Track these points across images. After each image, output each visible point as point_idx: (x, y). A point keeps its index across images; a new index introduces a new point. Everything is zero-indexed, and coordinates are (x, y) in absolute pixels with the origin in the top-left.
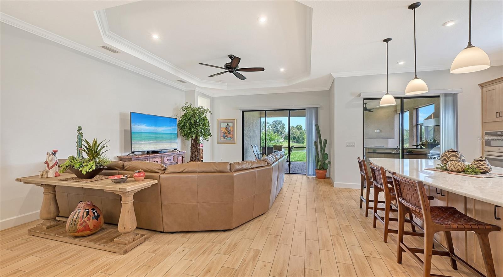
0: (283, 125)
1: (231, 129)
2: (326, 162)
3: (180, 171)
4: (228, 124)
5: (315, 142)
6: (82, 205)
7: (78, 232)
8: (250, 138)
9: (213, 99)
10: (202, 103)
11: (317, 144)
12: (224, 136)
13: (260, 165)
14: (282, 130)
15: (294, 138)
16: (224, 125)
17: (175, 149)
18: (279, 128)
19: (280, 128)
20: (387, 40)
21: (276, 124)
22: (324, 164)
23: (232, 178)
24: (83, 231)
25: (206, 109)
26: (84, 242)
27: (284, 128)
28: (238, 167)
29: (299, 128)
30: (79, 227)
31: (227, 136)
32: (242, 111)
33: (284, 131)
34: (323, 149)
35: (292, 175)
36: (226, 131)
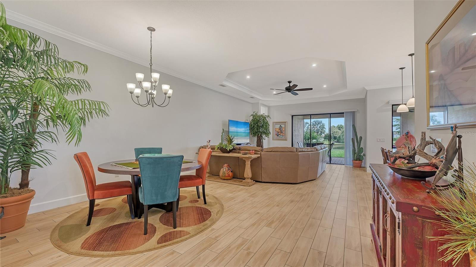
0: (323, 125)
1: (283, 130)
2: (362, 154)
3: (270, 151)
4: (280, 126)
5: (352, 139)
6: (226, 165)
7: (226, 177)
8: (296, 136)
9: (269, 108)
10: (263, 111)
11: (354, 141)
12: (278, 135)
13: (312, 150)
14: (321, 130)
15: (335, 138)
16: (278, 126)
17: (248, 143)
18: (318, 127)
19: (320, 128)
20: (401, 69)
21: (316, 123)
22: (360, 156)
23: (298, 155)
24: (228, 177)
25: (267, 115)
26: (229, 182)
27: (324, 128)
28: (300, 150)
29: (340, 128)
30: (226, 175)
31: (280, 134)
32: (292, 116)
33: (324, 131)
34: (359, 144)
35: (332, 165)
36: (279, 131)
